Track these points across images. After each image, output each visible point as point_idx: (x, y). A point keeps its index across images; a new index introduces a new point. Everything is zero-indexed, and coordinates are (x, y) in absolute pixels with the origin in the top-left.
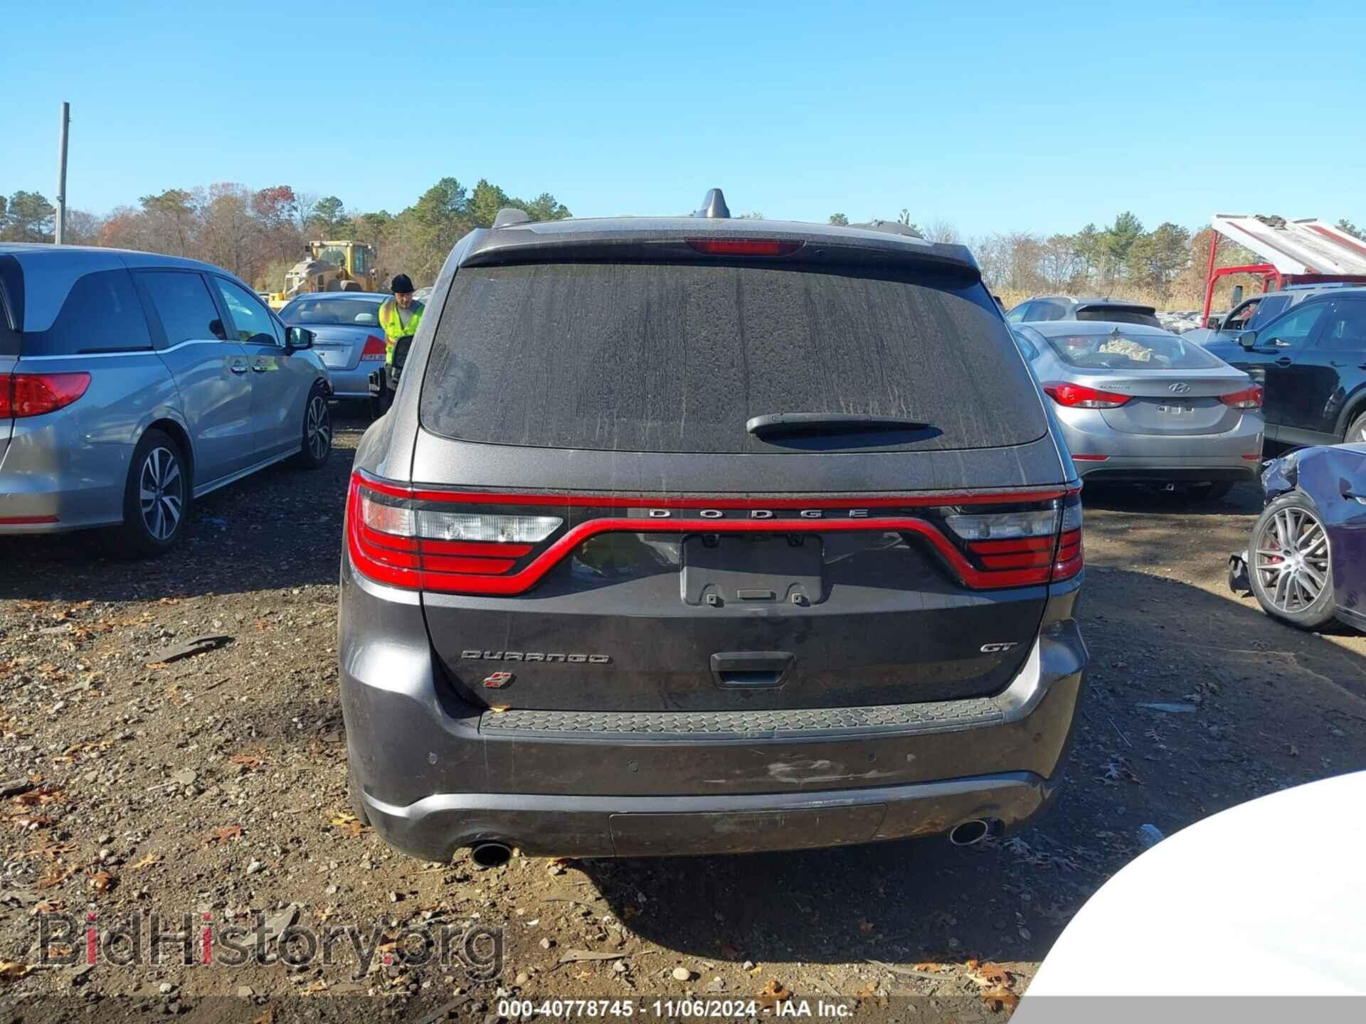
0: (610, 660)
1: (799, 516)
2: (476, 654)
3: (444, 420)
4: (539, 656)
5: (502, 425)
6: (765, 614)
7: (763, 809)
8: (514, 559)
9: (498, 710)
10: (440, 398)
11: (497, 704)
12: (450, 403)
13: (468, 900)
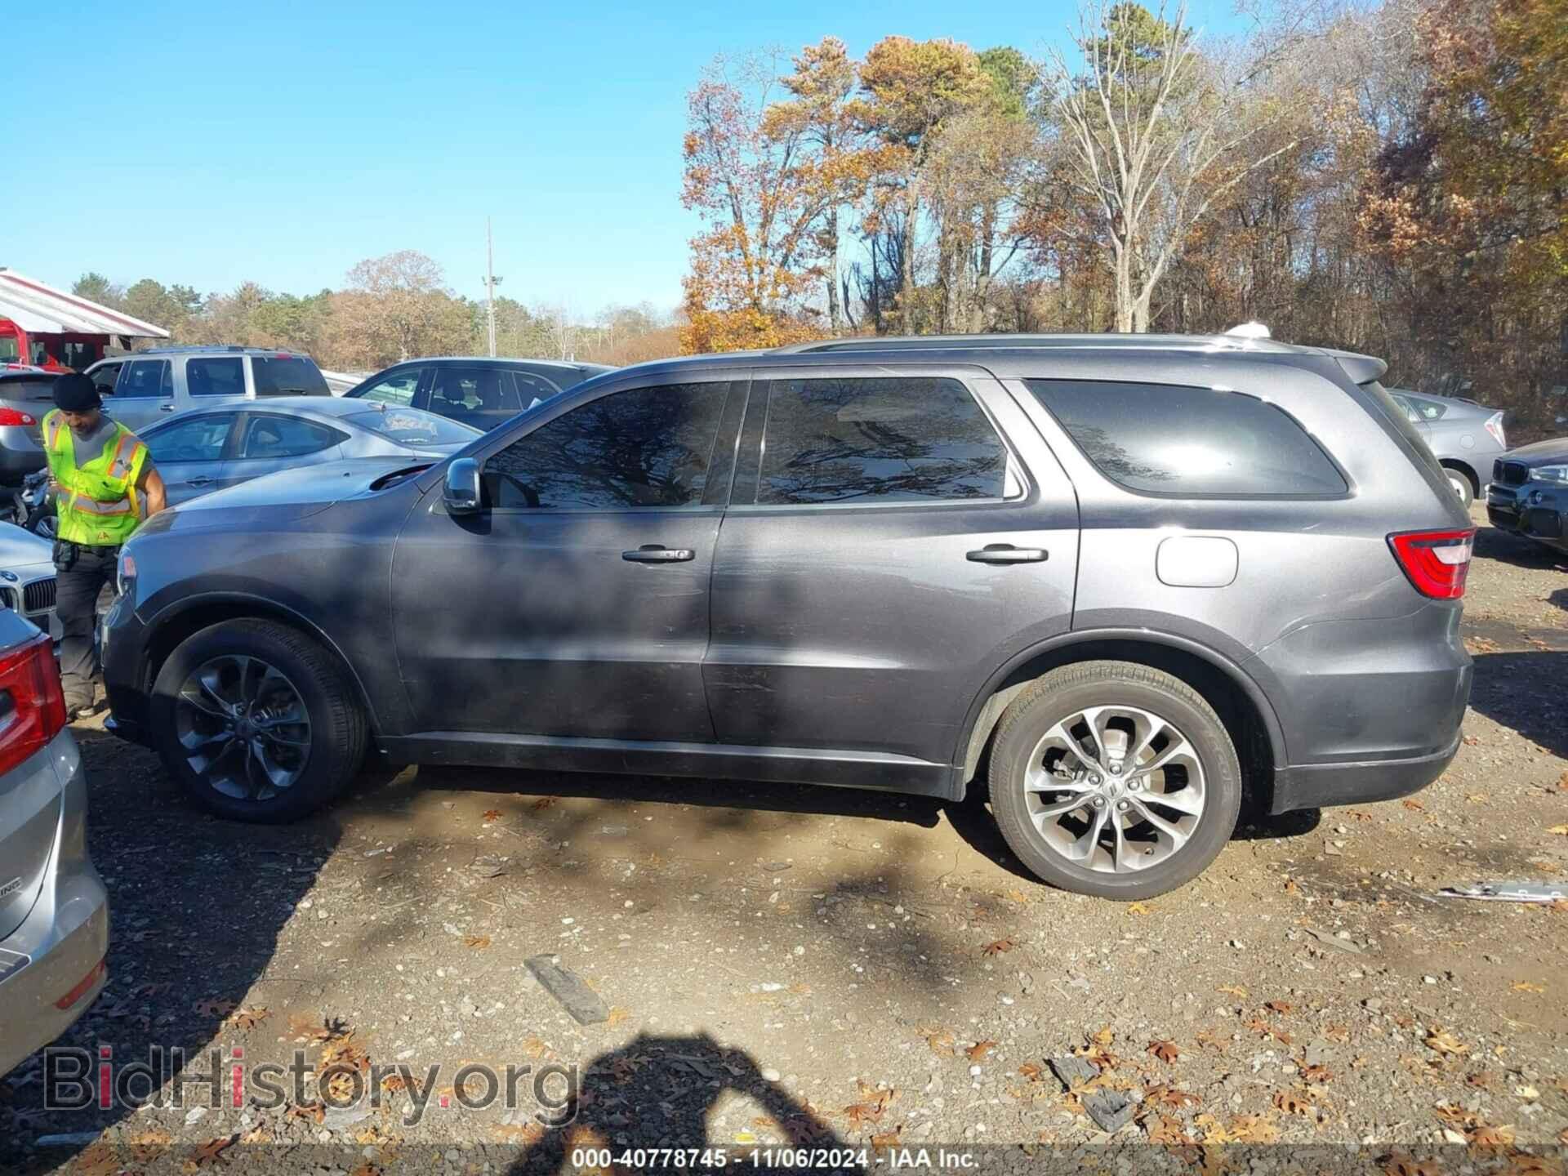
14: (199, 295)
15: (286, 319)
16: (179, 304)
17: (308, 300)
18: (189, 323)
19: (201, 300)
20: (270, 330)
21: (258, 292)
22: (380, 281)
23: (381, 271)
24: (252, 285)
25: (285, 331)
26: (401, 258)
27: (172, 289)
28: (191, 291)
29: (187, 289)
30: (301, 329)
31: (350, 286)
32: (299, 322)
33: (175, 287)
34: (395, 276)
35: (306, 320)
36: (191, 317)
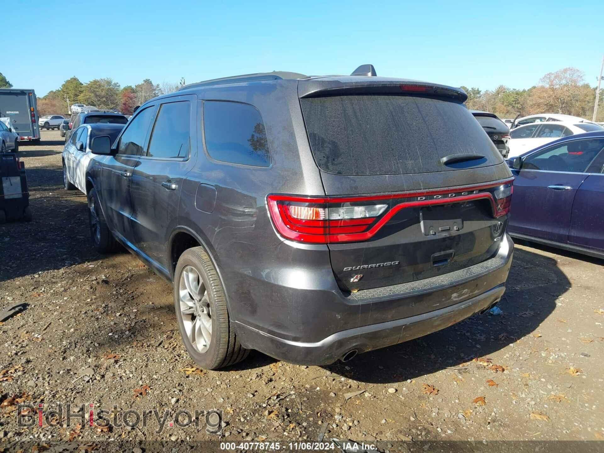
0: (399, 263)
1: (461, 195)
2: (350, 268)
3: (331, 167)
4: (374, 265)
5: (357, 167)
6: (448, 236)
7: (449, 312)
8: (368, 224)
9: (354, 292)
10: (324, 157)
11: (354, 290)
12: (330, 159)
13: (283, 388)
14: (480, 91)
15: (513, 99)
16: (473, 95)
17: (524, 91)
18: (474, 102)
19: (481, 93)
20: (505, 104)
21: (504, 89)
22: (554, 82)
23: (556, 77)
24: (502, 86)
25: (510, 104)
26: (565, 71)
27: (471, 90)
28: (478, 90)
29: (476, 89)
30: (518, 103)
31: (541, 84)
32: (518, 100)
33: (472, 89)
34: (561, 79)
35: (521, 100)
36: (475, 100)
